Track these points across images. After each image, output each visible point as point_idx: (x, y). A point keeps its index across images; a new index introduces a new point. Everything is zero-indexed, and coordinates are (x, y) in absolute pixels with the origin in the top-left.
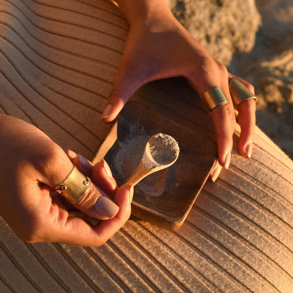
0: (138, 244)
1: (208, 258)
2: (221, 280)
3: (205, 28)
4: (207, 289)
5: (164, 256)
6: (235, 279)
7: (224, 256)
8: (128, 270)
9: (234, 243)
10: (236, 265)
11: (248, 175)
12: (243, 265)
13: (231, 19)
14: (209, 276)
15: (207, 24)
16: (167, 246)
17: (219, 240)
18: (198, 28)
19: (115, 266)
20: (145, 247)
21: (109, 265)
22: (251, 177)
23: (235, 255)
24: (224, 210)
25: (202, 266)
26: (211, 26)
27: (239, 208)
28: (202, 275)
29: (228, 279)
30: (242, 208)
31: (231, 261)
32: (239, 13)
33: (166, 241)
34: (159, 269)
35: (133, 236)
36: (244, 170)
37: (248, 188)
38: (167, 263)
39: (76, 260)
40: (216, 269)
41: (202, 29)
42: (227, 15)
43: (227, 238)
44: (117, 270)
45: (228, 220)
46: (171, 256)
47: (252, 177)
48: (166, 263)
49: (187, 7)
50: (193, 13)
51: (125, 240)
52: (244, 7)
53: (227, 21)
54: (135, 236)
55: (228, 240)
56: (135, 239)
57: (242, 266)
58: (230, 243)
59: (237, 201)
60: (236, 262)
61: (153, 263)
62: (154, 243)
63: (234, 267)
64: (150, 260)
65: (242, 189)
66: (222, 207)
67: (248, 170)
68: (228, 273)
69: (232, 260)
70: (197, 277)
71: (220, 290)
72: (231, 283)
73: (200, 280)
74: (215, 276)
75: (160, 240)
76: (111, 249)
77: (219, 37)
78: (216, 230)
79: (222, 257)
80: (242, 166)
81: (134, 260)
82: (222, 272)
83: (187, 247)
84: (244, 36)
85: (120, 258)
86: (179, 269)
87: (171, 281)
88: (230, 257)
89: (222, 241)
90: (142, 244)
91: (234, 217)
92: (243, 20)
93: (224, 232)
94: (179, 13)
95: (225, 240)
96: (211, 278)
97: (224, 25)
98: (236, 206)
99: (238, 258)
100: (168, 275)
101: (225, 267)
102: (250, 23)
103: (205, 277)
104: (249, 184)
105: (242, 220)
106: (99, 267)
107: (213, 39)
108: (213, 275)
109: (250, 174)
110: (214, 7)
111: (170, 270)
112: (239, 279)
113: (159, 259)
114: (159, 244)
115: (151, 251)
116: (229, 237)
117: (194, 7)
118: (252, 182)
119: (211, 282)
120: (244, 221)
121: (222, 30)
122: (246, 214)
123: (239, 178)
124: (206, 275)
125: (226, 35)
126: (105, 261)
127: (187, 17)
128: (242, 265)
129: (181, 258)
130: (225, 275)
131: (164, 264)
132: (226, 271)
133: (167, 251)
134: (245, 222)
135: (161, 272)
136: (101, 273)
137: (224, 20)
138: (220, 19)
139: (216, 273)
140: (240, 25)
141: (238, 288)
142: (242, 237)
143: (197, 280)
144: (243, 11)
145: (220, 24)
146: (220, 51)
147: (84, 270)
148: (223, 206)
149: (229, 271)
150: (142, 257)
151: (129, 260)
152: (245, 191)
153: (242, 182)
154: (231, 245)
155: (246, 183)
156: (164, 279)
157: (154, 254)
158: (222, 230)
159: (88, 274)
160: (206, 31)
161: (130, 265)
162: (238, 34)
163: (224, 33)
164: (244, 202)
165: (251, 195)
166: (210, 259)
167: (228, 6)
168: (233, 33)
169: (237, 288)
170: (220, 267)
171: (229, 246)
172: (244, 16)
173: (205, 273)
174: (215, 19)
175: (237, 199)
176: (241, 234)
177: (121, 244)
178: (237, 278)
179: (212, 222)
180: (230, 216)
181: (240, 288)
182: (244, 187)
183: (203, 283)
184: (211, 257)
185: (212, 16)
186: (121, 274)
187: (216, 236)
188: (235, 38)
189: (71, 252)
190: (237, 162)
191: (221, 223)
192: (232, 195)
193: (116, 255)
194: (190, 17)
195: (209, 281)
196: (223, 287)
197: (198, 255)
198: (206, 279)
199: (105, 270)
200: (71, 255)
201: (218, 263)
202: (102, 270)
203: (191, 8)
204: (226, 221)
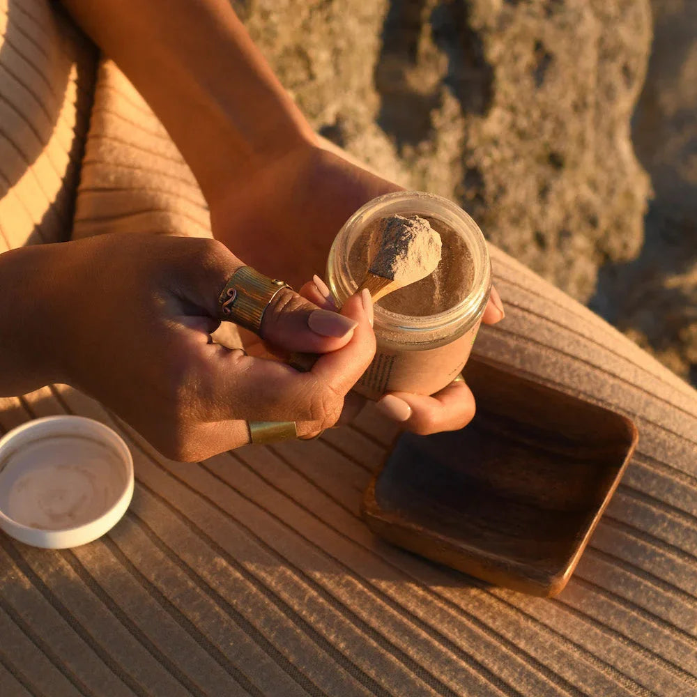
0: (476, 620)
1: (619, 634)
2: (654, 673)
3: (530, 218)
4: (627, 693)
5: (531, 638)
6: (680, 669)
7: (652, 630)
8: (464, 670)
9: (670, 603)
10: (678, 644)
11: (682, 472)
12: (694, 644)
13: (586, 192)
14: (627, 669)
15: (535, 209)
16: (534, 620)
17: (637, 601)
18: (515, 222)
19: (437, 665)
20: (491, 625)
21: (426, 665)
22: (688, 476)
23: (675, 626)
24: (639, 544)
25: (609, 651)
26: (543, 213)
27: (671, 539)
28: (613, 668)
29: (667, 671)
30: (677, 537)
31: (667, 637)
32: (602, 177)
33: (530, 610)
34: (525, 663)
35: (463, 605)
36: (671, 464)
37: (685, 497)
38: (539, 650)
39: (359, 662)
40: (639, 655)
41: (526, 220)
42: (575, 185)
43: (654, 596)
44: (442, 672)
45: (651, 561)
46: (544, 635)
47: (691, 477)
48: (536, 650)
49: (488, 178)
50: (502, 190)
51: (449, 615)
52: (611, 163)
53: (577, 198)
54: (468, 605)
55: (655, 600)
56: (469, 611)
57: (690, 646)
58: (661, 604)
59: (666, 524)
60: (679, 638)
61: (510, 653)
62: (506, 616)
63: (676, 649)
64: (504, 649)
65: (671, 501)
66: (634, 538)
67: (680, 464)
68: (665, 660)
69: (668, 635)
70: (602, 672)
71: (654, 694)
72: (673, 677)
73: (610, 678)
74: (640, 667)
75: (519, 610)
76: (424, 635)
77: (564, 234)
78: (628, 583)
79: (648, 631)
80: (666, 457)
81: (471, 651)
82: (652, 658)
83: (574, 618)
84: (619, 226)
85: (443, 649)
86: (564, 660)
87: (553, 685)
88: (665, 631)
89: (643, 601)
90: (483, 618)
91: (662, 555)
92: (611, 192)
93: (646, 586)
94: (471, 194)
95: (648, 601)
96: (632, 672)
97: (571, 207)
98: (664, 535)
99: (681, 631)
100: (544, 674)
101: (657, 650)
102: (629, 195)
103: (618, 671)
104: (684, 489)
105: (679, 561)
106: (406, 669)
107: (551, 240)
108: (634, 667)
109: (685, 470)
110: (545, 171)
111: (546, 663)
112: (689, 671)
113: (522, 645)
114: (517, 618)
115: (503, 632)
116: (657, 593)
117: (503, 177)
118: (690, 486)
119: (633, 680)
120: (685, 561)
121: (567, 218)
122: (687, 547)
123: (664, 480)
124: (621, 667)
125: (579, 229)
126: (416, 657)
127: (489, 199)
128: (692, 644)
129: (565, 639)
130: (659, 664)
131: (533, 654)
132: (660, 657)
133: (535, 629)
134: (686, 564)
135: (529, 667)
136: (413, 682)
137: (570, 196)
138: (561, 194)
139: (640, 663)
140: (607, 202)
141: (691, 686)
142: (684, 592)
143: (604, 677)
144: (609, 171)
145: (563, 207)
146: (570, 263)
147: (377, 679)
148: (637, 537)
149: (668, 657)
150: (488, 645)
151: (463, 652)
152: (680, 505)
153: (671, 487)
154: (664, 608)
155: (678, 489)
156: (537, 682)
157: (509, 636)
158: (640, 583)
159: (386, 686)
160: (534, 224)
161: (466, 661)
162: (604, 223)
163: (573, 224)
164: (680, 525)
165: (692, 511)
166: (625, 638)
167: (575, 165)
168: (593, 222)
169: (689, 687)
170: (648, 650)
171: (659, 609)
172: (614, 182)
173: (618, 663)
174: (552, 196)
175: (664, 522)
176: (681, 586)
177: (442, 621)
178: (684, 668)
179: (619, 570)
180: (654, 554)
181: (693, 687)
182: (677, 497)
183: (616, 682)
184: (626, 632)
185: (543, 192)
186: (451, 679)
187: (630, 595)
188: (599, 233)
189: (347, 647)
190: (655, 449)
191: (638, 570)
192: (653, 515)
193: (436, 643)
194: (496, 198)
195: (628, 678)
196: (658, 687)
197: (598, 631)
198: (622, 674)
199: (418, 674)
200: (347, 653)
201: (642, 643)
202: (413, 676)
203: (496, 179)
204: (647, 566)
